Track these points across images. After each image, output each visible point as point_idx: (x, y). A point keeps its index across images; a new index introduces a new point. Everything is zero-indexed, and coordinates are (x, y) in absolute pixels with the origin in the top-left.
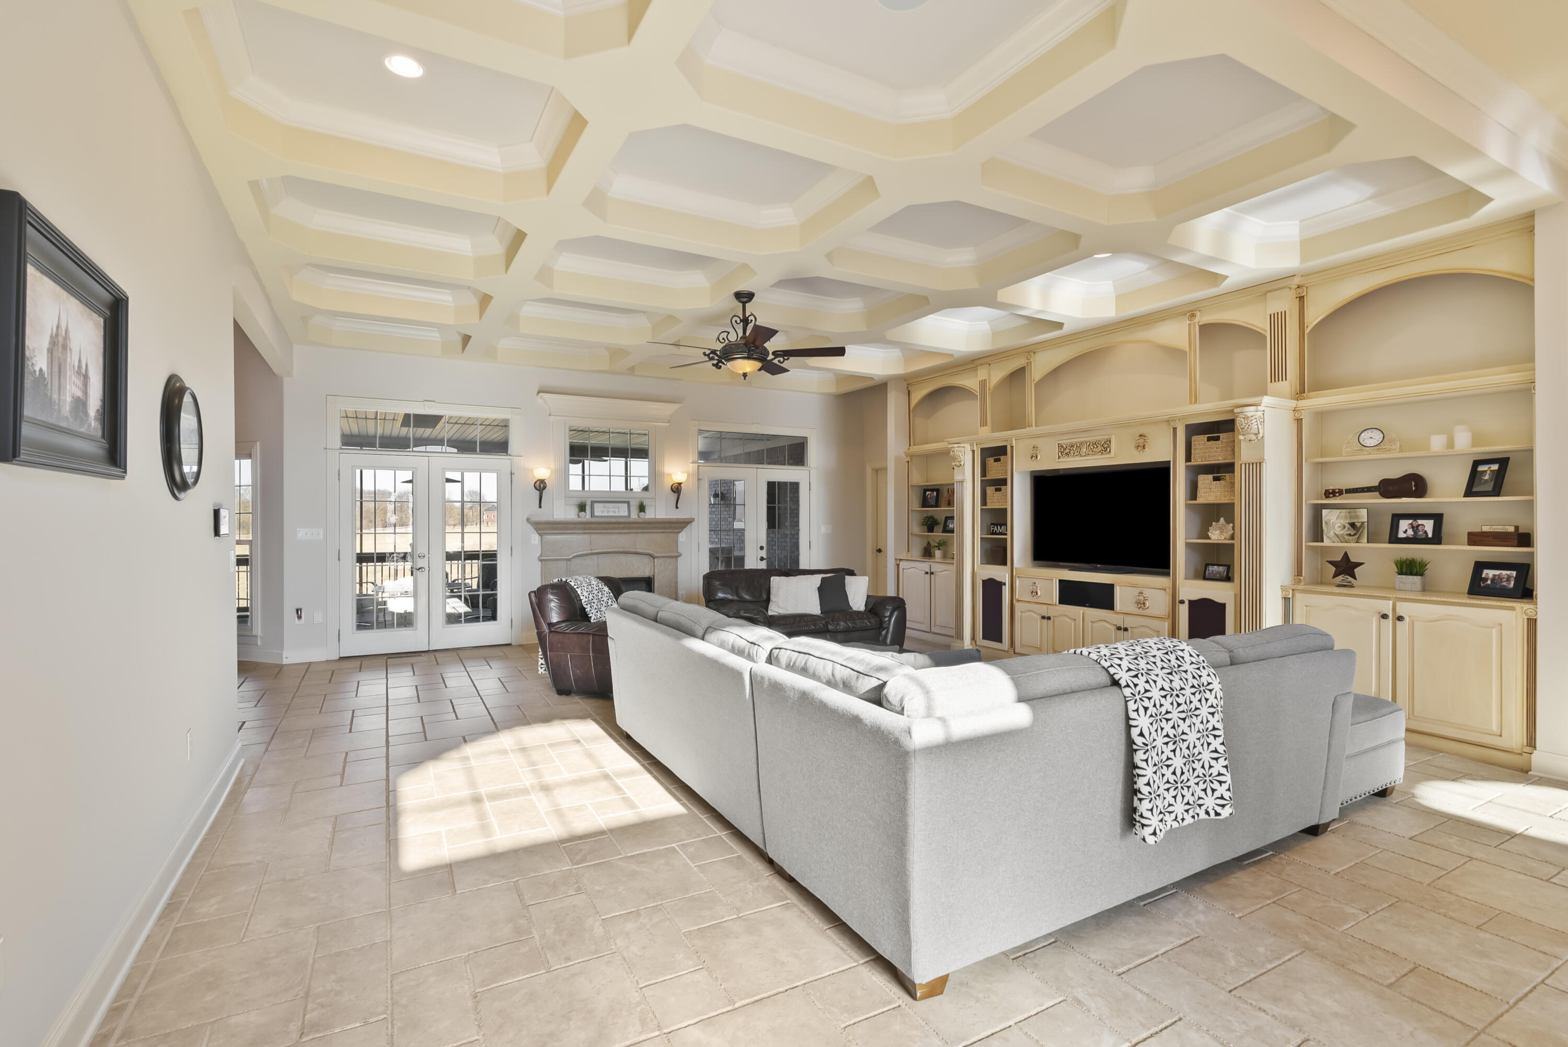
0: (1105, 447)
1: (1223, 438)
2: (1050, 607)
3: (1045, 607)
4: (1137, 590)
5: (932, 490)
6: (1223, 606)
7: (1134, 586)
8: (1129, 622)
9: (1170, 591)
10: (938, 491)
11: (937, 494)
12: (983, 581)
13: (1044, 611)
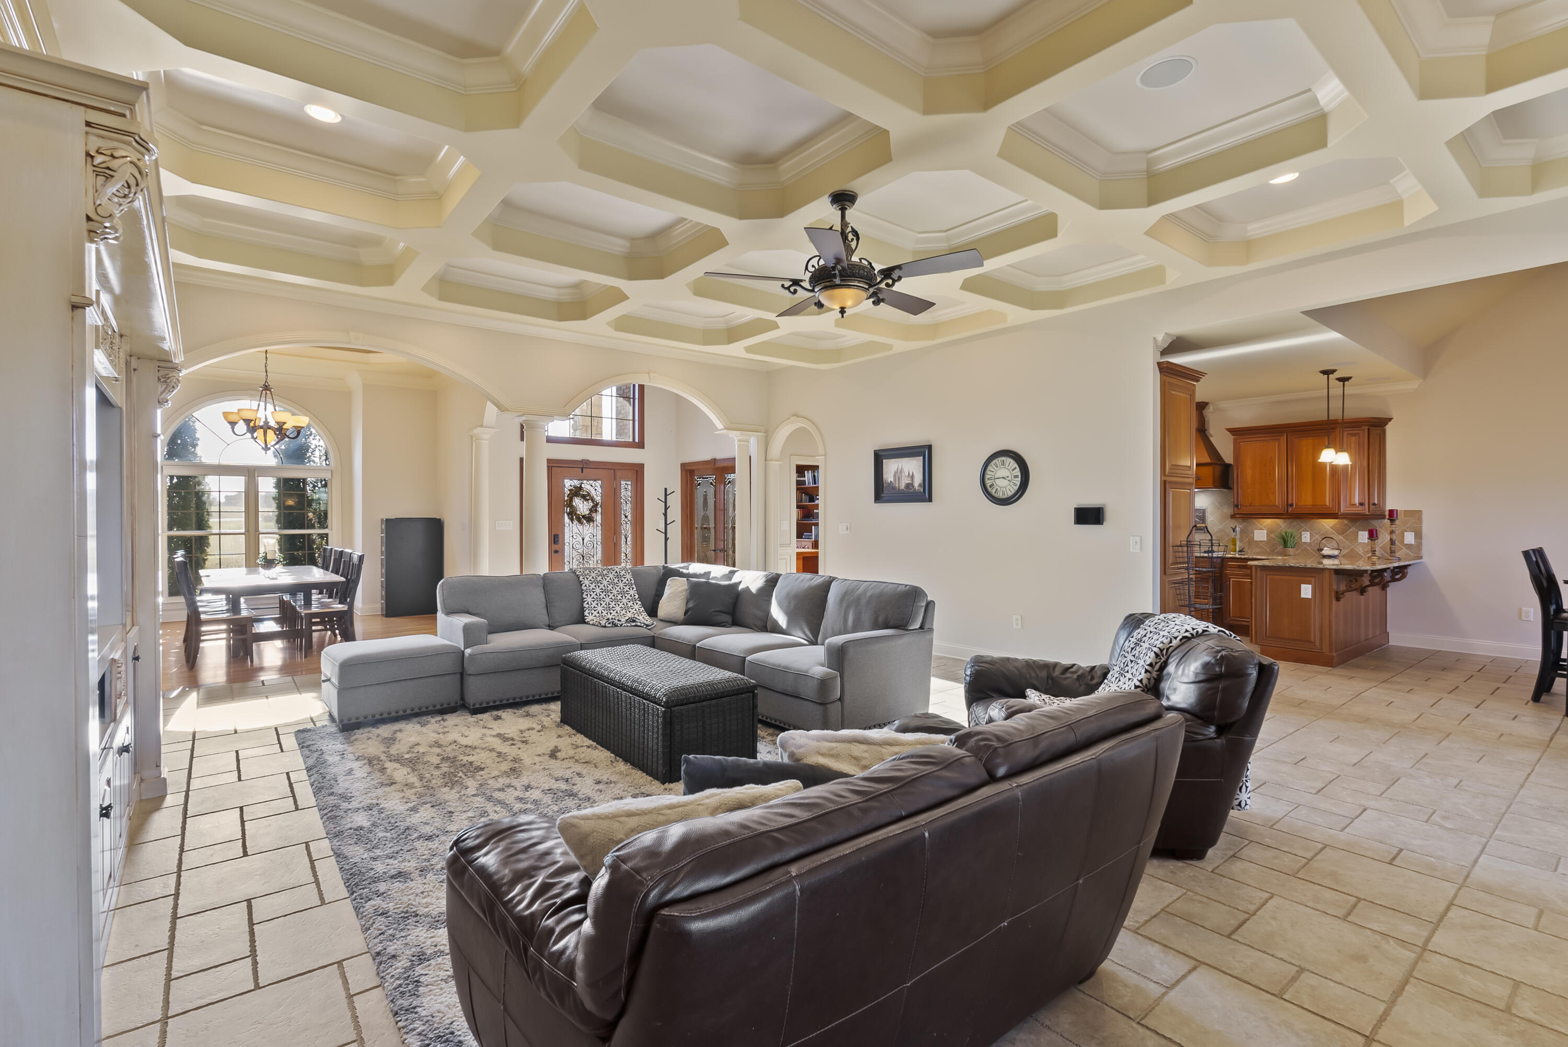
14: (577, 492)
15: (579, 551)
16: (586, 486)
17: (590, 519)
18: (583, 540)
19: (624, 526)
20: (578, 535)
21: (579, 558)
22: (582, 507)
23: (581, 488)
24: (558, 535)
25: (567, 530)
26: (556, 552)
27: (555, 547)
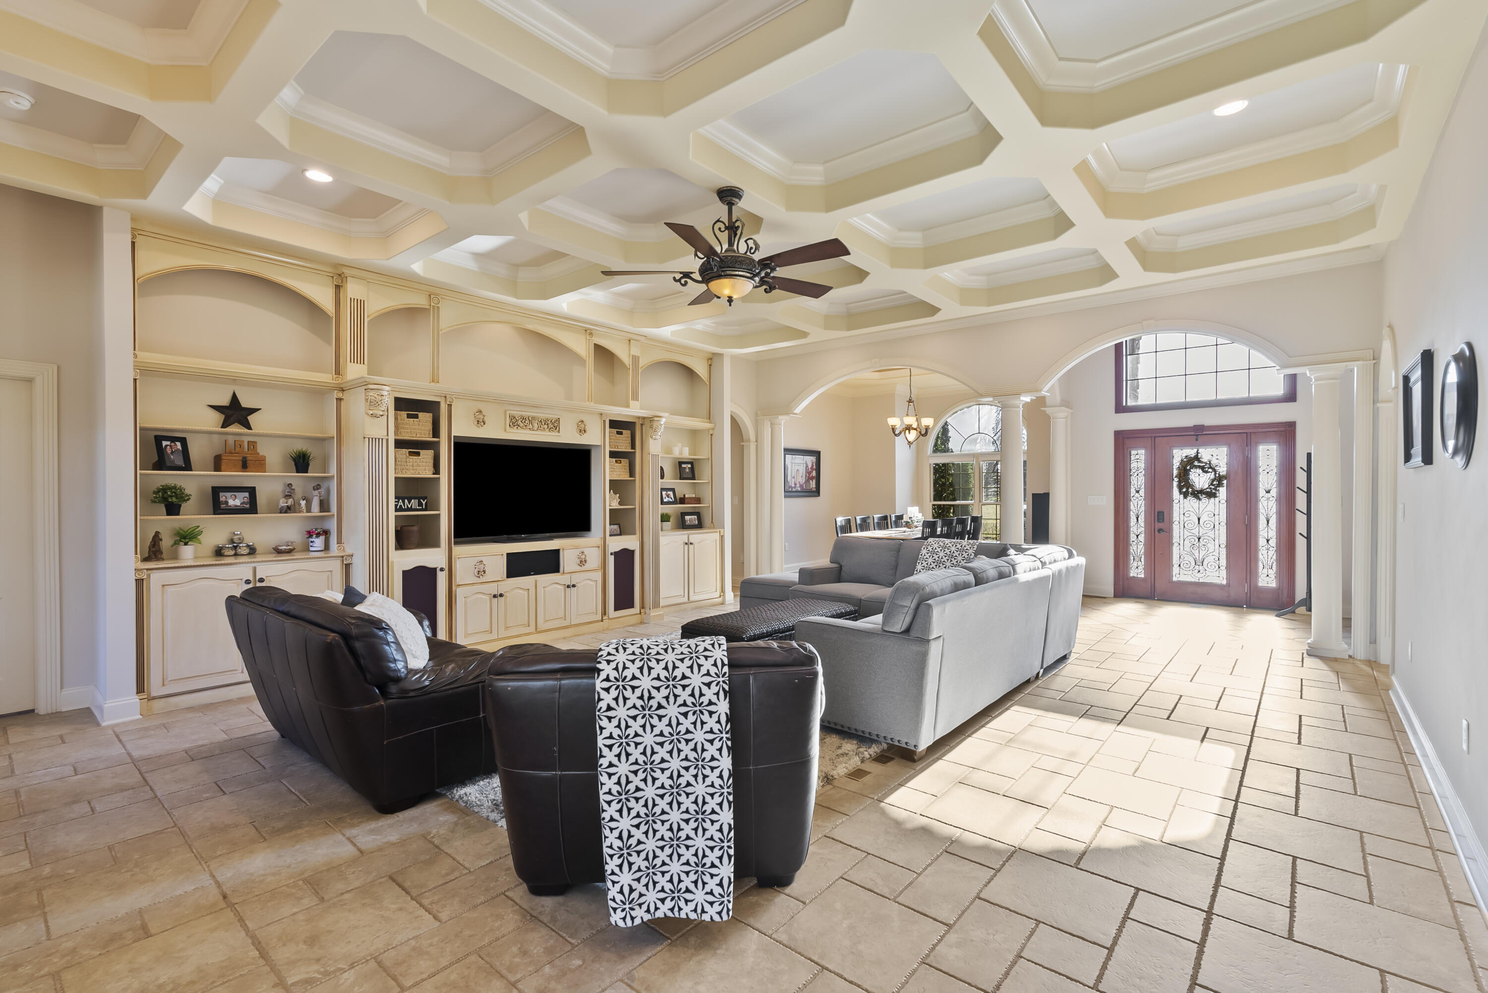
0: (555, 425)
1: (625, 434)
2: (499, 583)
3: (495, 584)
4: (577, 552)
5: (173, 439)
6: (633, 552)
7: (577, 548)
8: (575, 579)
9: (601, 548)
10: (183, 441)
11: (182, 446)
12: (404, 572)
13: (493, 589)
14: (1189, 463)
15: (1193, 531)
16: (1206, 454)
17: (1211, 495)
18: (1199, 519)
19: (1265, 503)
20: (1191, 513)
21: (1193, 540)
22: (1199, 479)
23: (1197, 458)
24: (1163, 512)
25: (1176, 507)
26: (1160, 530)
27: (1159, 525)
